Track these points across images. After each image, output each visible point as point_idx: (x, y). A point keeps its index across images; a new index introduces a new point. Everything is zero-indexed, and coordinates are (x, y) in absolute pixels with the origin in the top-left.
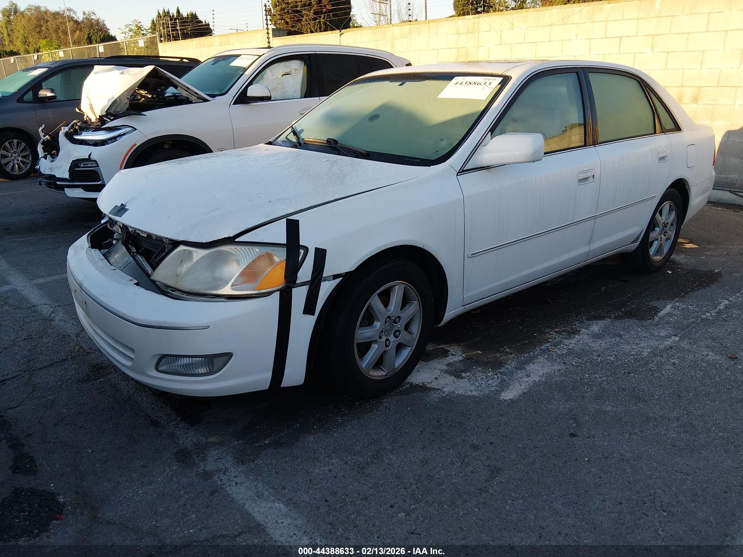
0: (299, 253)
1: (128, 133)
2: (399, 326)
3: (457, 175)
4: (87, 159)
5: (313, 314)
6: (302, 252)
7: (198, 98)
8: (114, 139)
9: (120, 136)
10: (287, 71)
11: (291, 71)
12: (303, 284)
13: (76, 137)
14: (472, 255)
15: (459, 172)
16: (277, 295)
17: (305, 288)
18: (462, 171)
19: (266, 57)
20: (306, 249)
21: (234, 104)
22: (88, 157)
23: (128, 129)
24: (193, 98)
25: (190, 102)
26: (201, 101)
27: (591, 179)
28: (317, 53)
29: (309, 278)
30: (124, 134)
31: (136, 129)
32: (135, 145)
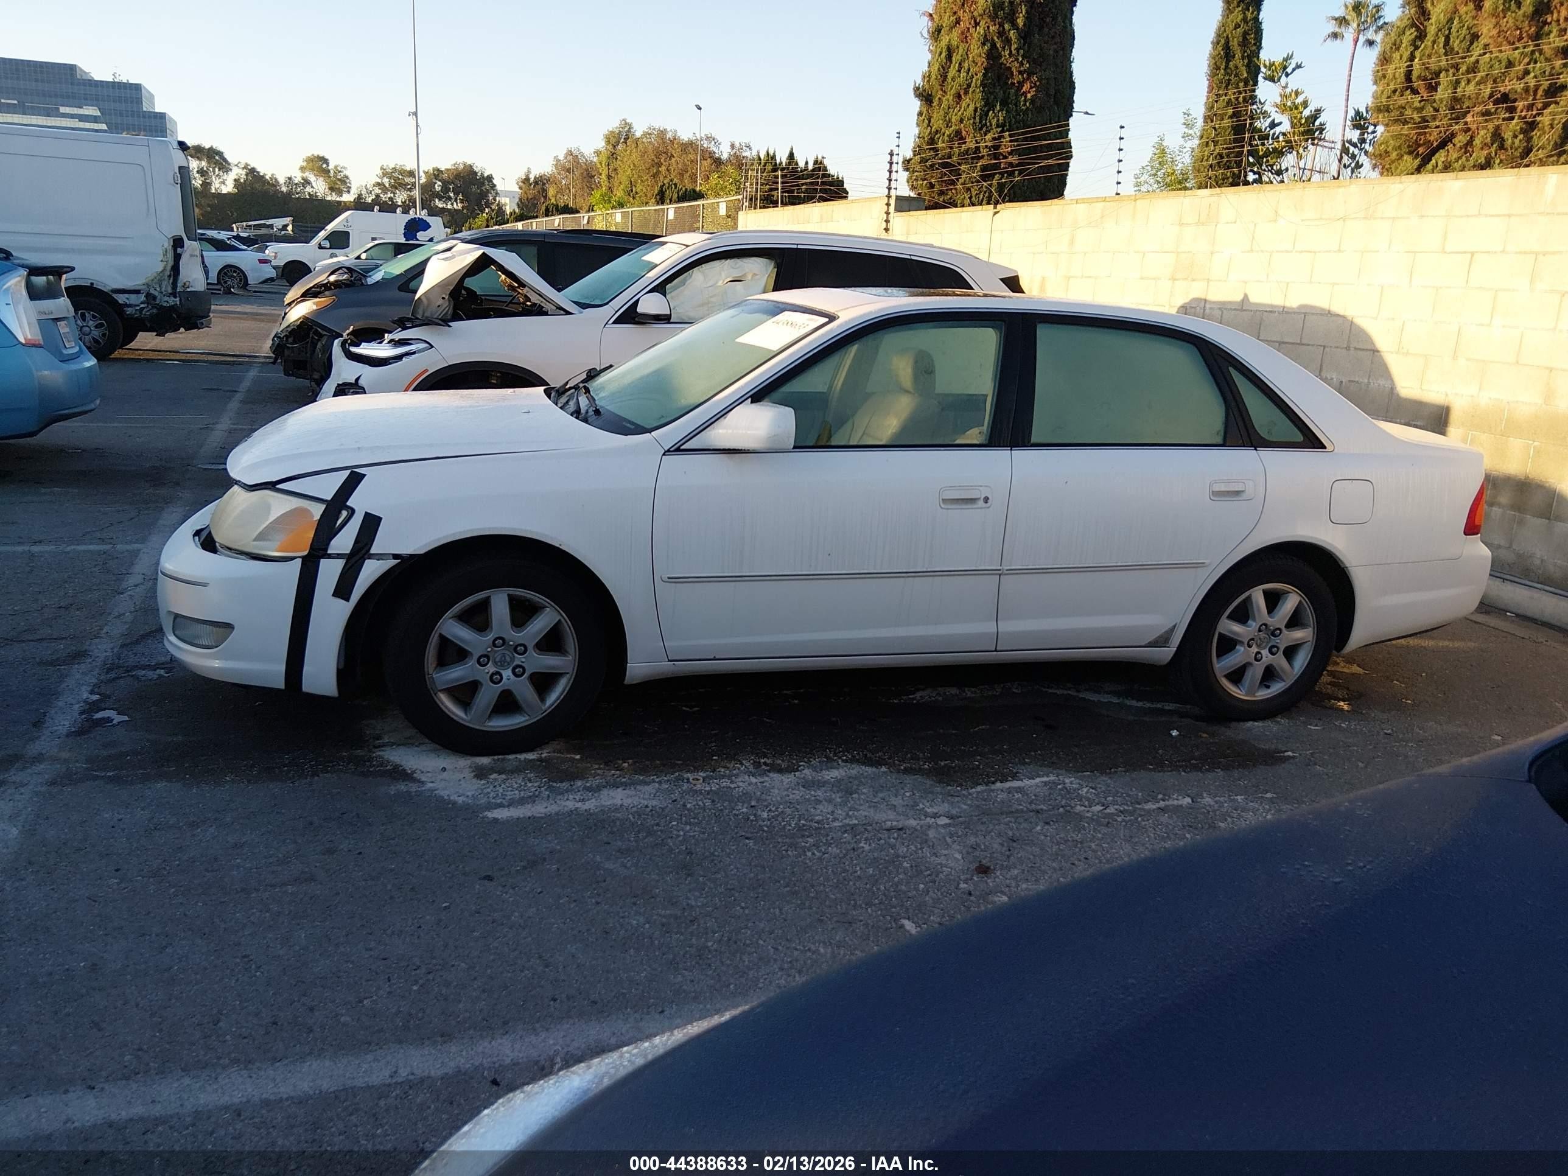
0: (340, 512)
1: (420, 351)
2: (523, 660)
3: (664, 454)
4: (350, 384)
5: (347, 599)
6: (344, 513)
7: (557, 308)
8: (399, 358)
9: (408, 354)
10: (736, 274)
11: (744, 275)
12: (339, 556)
13: (354, 349)
14: (669, 578)
15: (669, 451)
16: (299, 562)
17: (340, 564)
18: (677, 449)
19: (697, 249)
20: (352, 512)
21: (614, 322)
22: (353, 382)
23: (423, 345)
24: (548, 307)
25: (546, 314)
26: (562, 312)
27: (981, 503)
28: (799, 247)
29: (347, 551)
30: (414, 353)
31: (432, 347)
32: (427, 370)
